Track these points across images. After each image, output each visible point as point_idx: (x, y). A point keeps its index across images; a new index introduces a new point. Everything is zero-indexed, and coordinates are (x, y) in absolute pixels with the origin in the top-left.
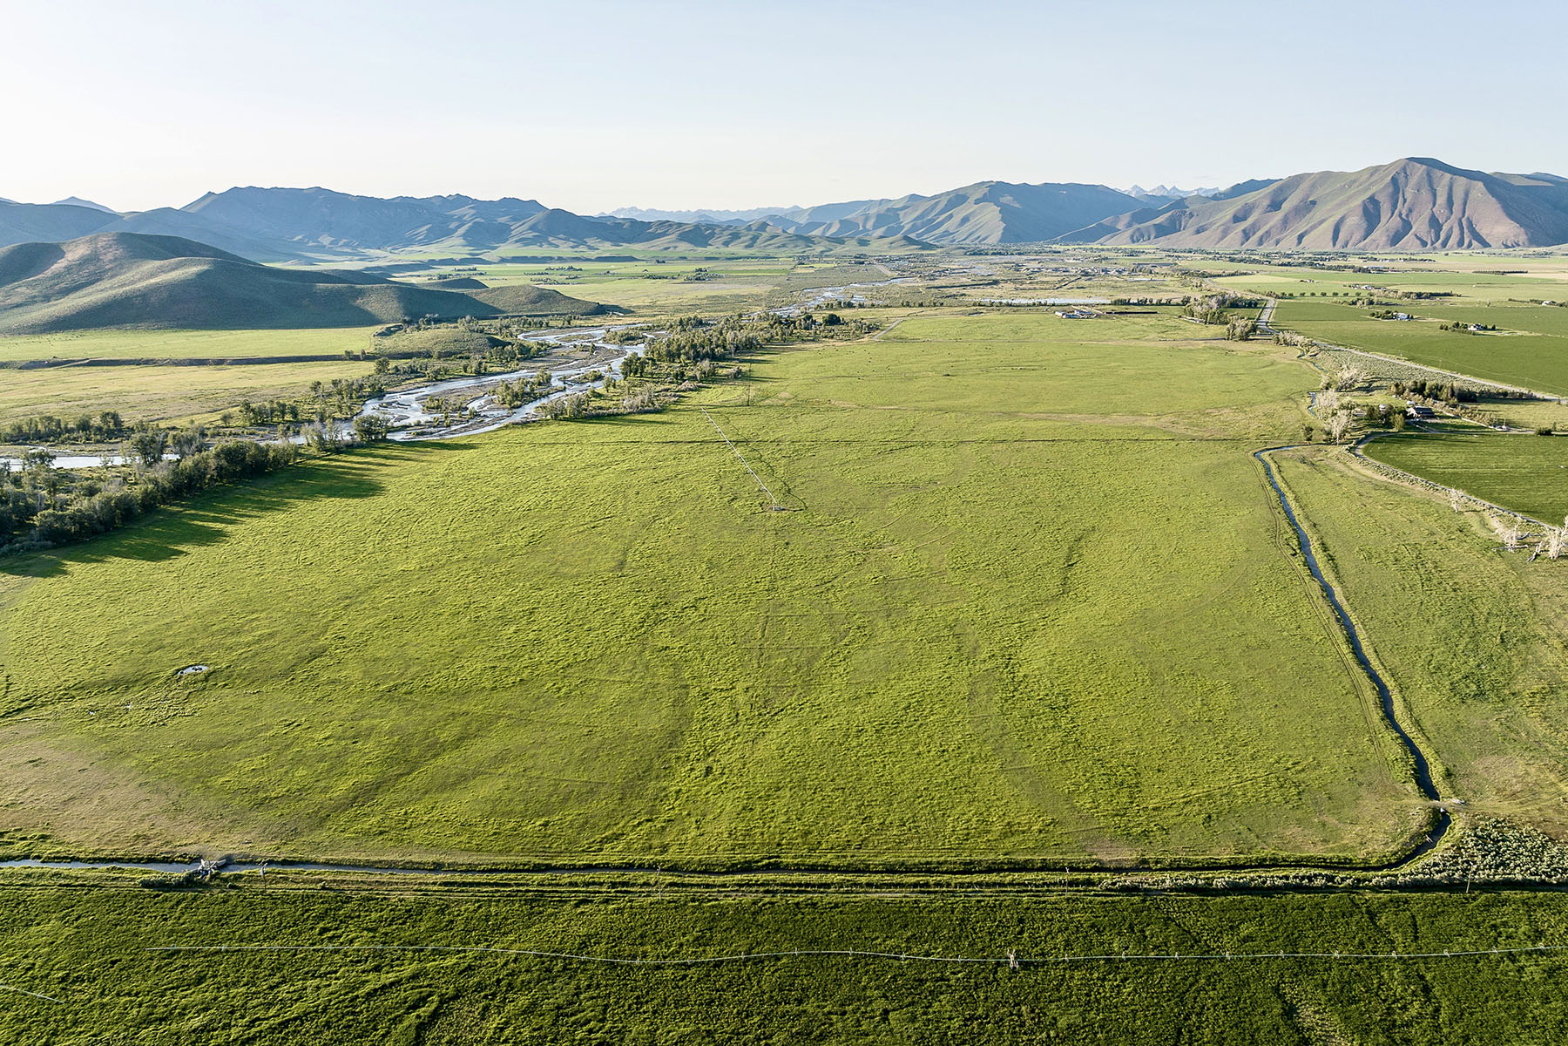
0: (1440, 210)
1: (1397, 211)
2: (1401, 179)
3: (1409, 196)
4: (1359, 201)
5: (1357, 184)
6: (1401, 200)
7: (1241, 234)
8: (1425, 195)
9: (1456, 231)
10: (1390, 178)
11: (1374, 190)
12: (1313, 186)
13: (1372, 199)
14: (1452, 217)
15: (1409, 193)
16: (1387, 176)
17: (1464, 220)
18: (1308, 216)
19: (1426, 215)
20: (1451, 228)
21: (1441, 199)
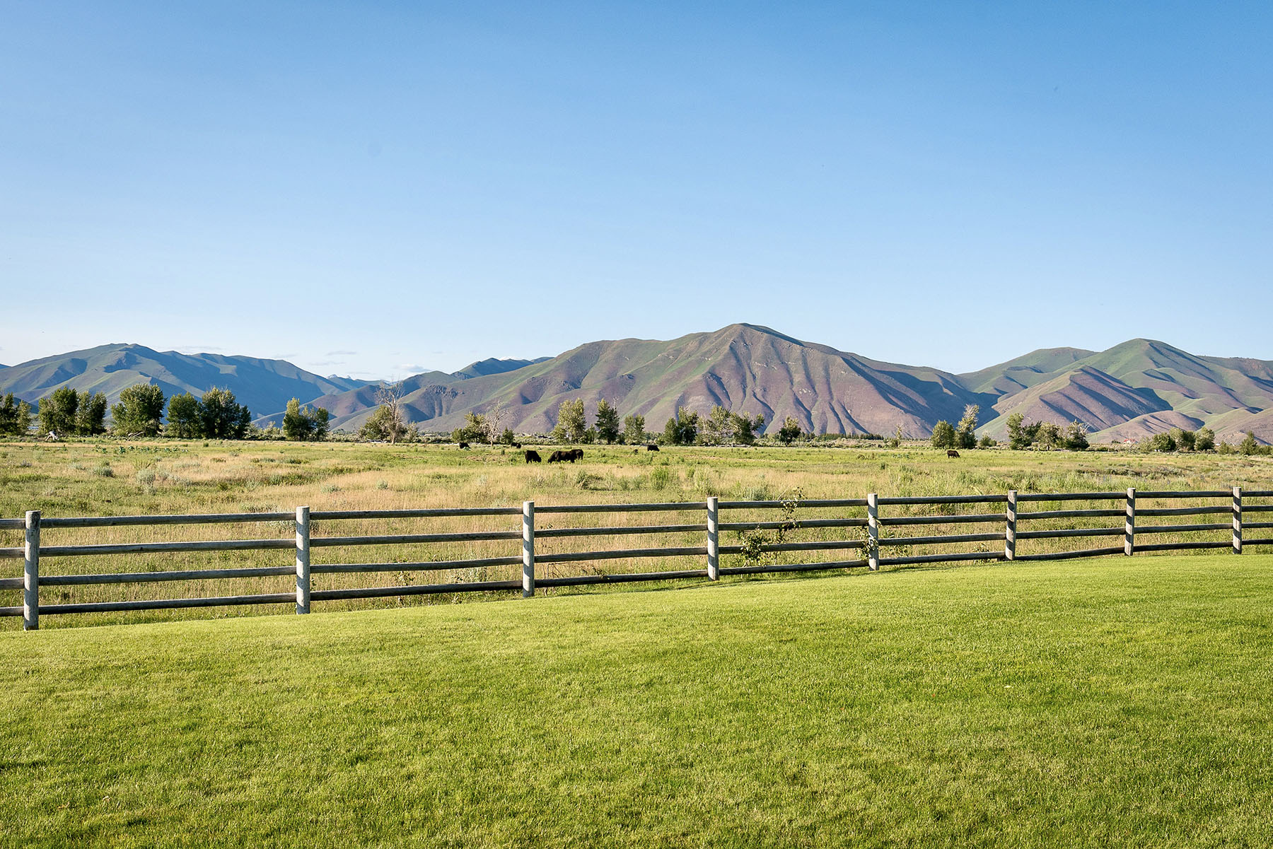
0: (803, 393)
1: (748, 390)
2: (741, 350)
3: (758, 373)
4: (697, 376)
5: (684, 354)
6: (748, 375)
7: (543, 418)
8: (776, 368)
9: (830, 415)
10: (727, 347)
11: (711, 361)
12: (619, 357)
13: (713, 375)
14: (820, 399)
15: (757, 367)
16: (722, 344)
17: (833, 403)
18: (630, 395)
19: (787, 397)
20: (824, 413)
21: (799, 377)
